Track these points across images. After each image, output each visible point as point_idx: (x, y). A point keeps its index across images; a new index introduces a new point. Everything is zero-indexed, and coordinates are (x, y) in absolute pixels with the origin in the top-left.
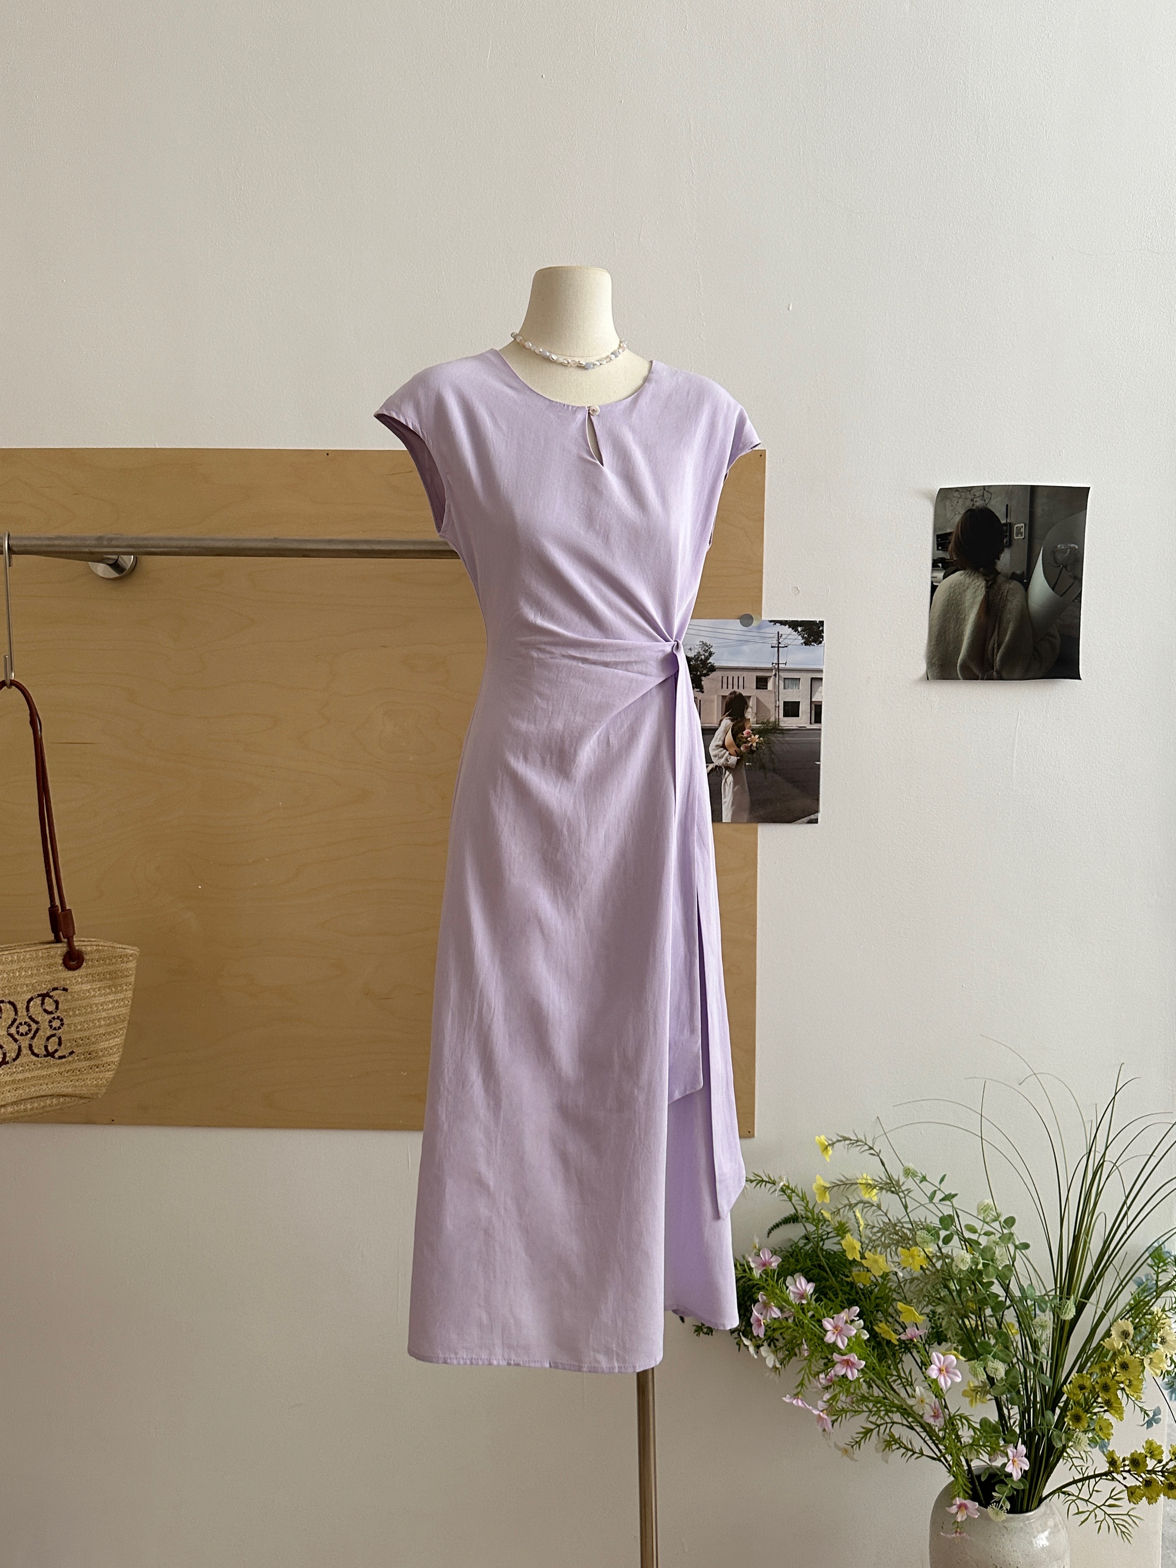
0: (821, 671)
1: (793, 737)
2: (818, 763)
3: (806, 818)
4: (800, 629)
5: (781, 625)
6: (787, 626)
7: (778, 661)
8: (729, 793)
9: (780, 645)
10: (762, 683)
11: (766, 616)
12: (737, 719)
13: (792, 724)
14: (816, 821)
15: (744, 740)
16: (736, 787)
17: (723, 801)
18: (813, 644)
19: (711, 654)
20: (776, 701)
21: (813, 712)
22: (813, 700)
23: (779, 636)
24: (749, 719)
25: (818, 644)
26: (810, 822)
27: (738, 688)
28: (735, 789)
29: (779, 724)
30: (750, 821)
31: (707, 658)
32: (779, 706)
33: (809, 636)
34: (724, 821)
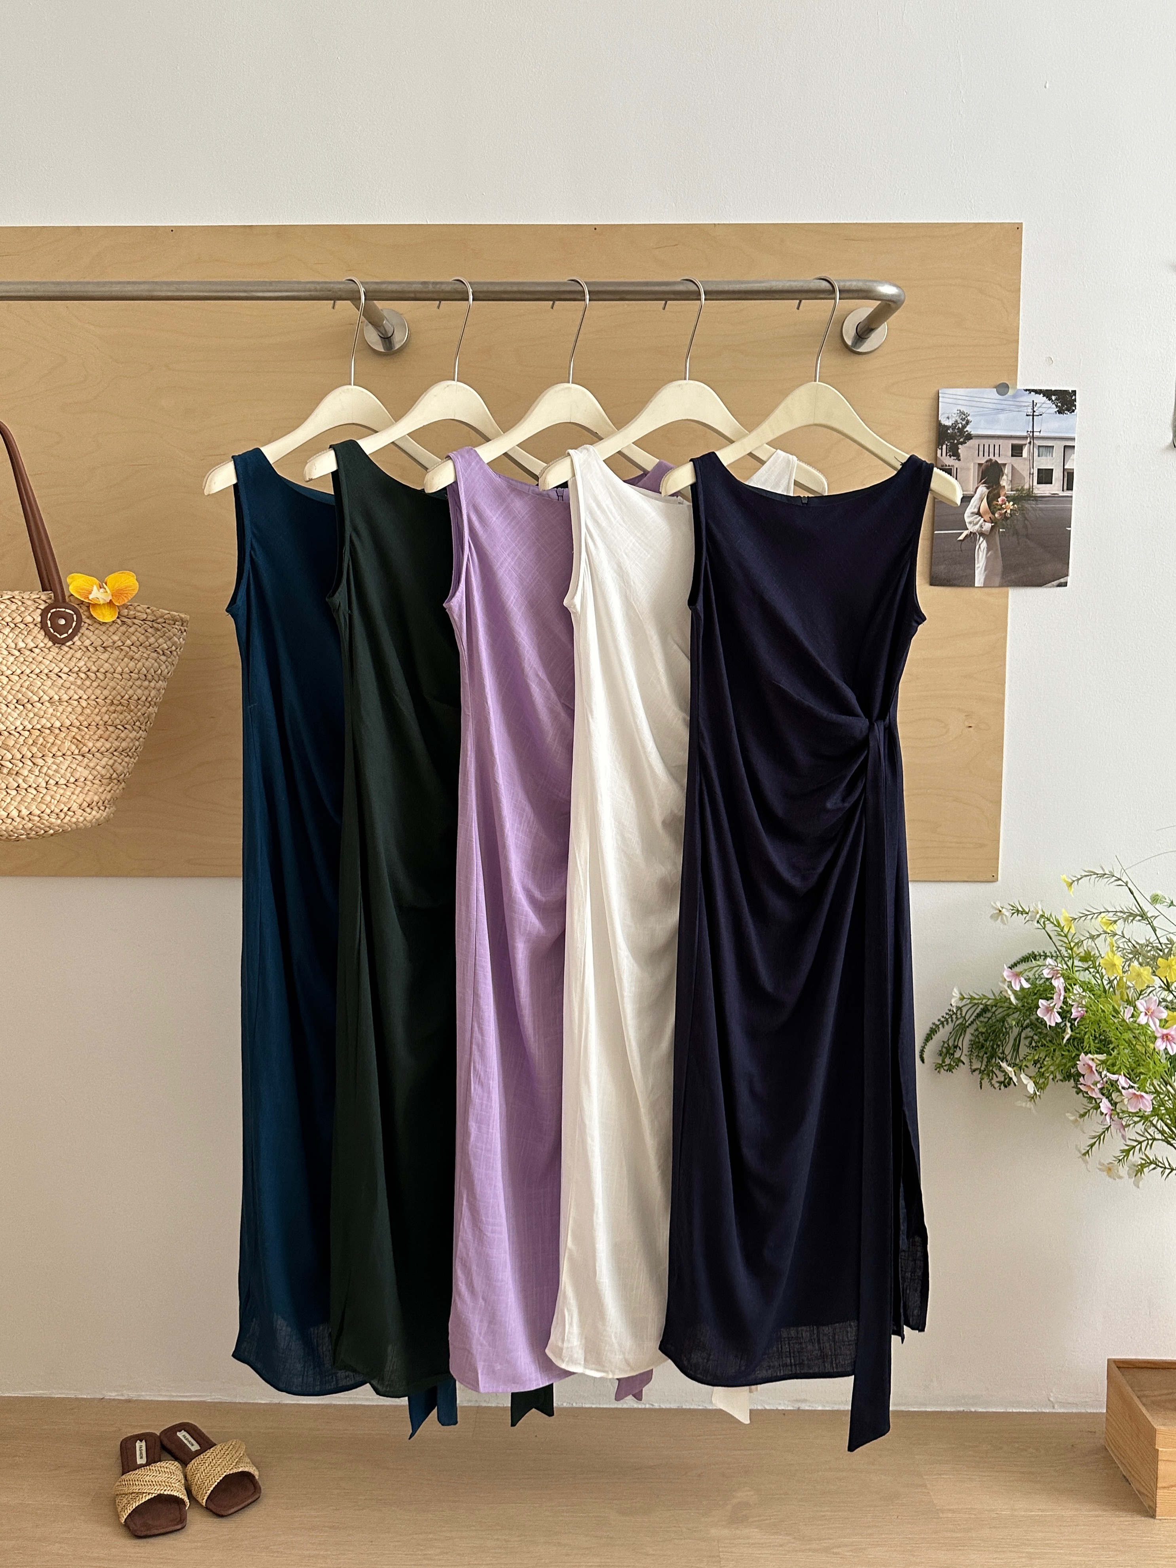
0: (1074, 439)
1: (1046, 504)
2: (1069, 529)
3: (1056, 581)
4: (1053, 398)
5: (1036, 394)
6: (1042, 395)
7: (1033, 429)
8: (982, 558)
9: (1034, 414)
10: (1017, 451)
11: (1020, 386)
12: (992, 487)
13: (1045, 491)
14: (1065, 584)
15: (999, 507)
16: (990, 553)
17: (976, 566)
18: (1066, 412)
19: (968, 422)
20: (1030, 468)
21: (1066, 479)
22: (1065, 467)
23: (1034, 405)
24: (1004, 487)
25: (1071, 413)
26: (1060, 585)
28: (988, 555)
29: (1032, 491)
30: (1001, 586)
31: (964, 427)
32: (1033, 474)
33: (1063, 405)
34: (976, 585)
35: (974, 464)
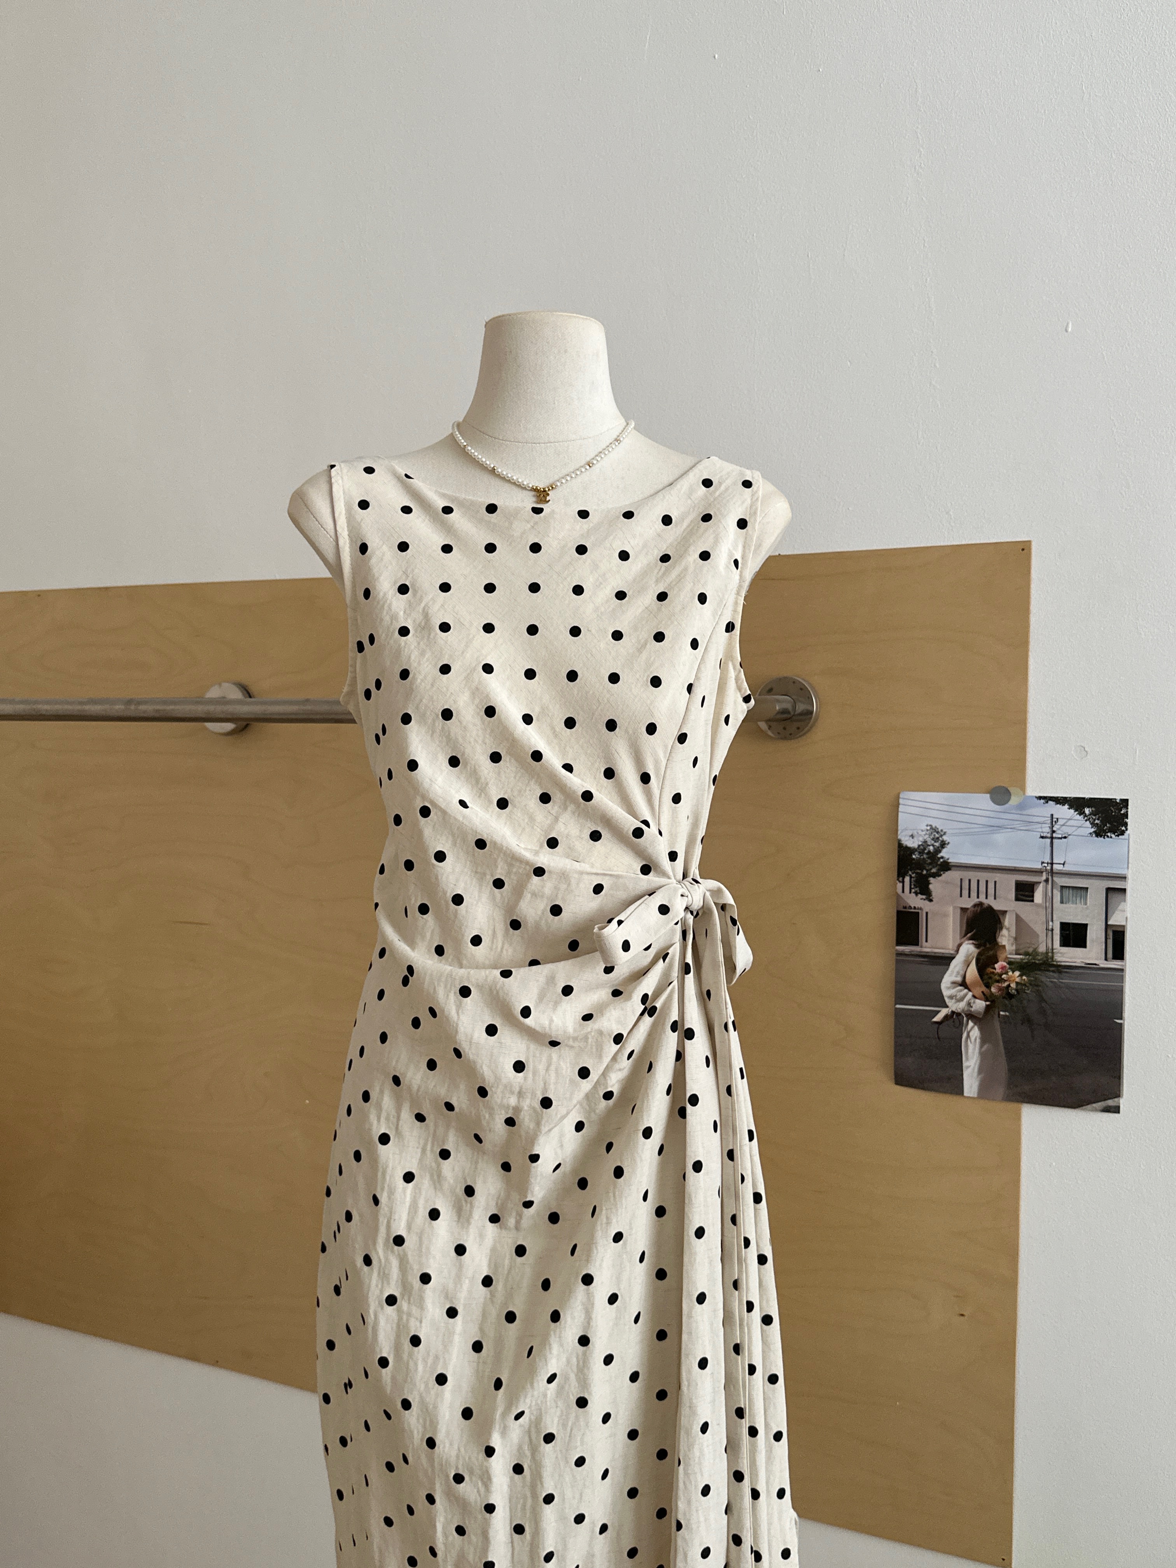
0: (1123, 878)
1: (1076, 979)
2: (1119, 1021)
3: (1100, 1104)
4: (1087, 811)
5: (1057, 804)
6: (1066, 806)
7: (1052, 859)
8: (973, 1053)
9: (1054, 835)
10: (1024, 892)
11: (1033, 789)
12: (985, 946)
13: (1074, 958)
14: (1116, 1110)
15: (997, 978)
16: (986, 1047)
17: (965, 1064)
18: (1109, 834)
19: (943, 844)
20: (1047, 923)
21: (1110, 942)
22: (1109, 923)
23: (1053, 821)
24: (1004, 947)
25: (1118, 836)
26: (1107, 1110)
27: (987, 898)
28: (983, 1049)
29: (1053, 957)
30: (1009, 1098)
31: (938, 850)
32: (1052, 930)
33: (1104, 823)
34: (966, 1094)
35: (955, 908)
